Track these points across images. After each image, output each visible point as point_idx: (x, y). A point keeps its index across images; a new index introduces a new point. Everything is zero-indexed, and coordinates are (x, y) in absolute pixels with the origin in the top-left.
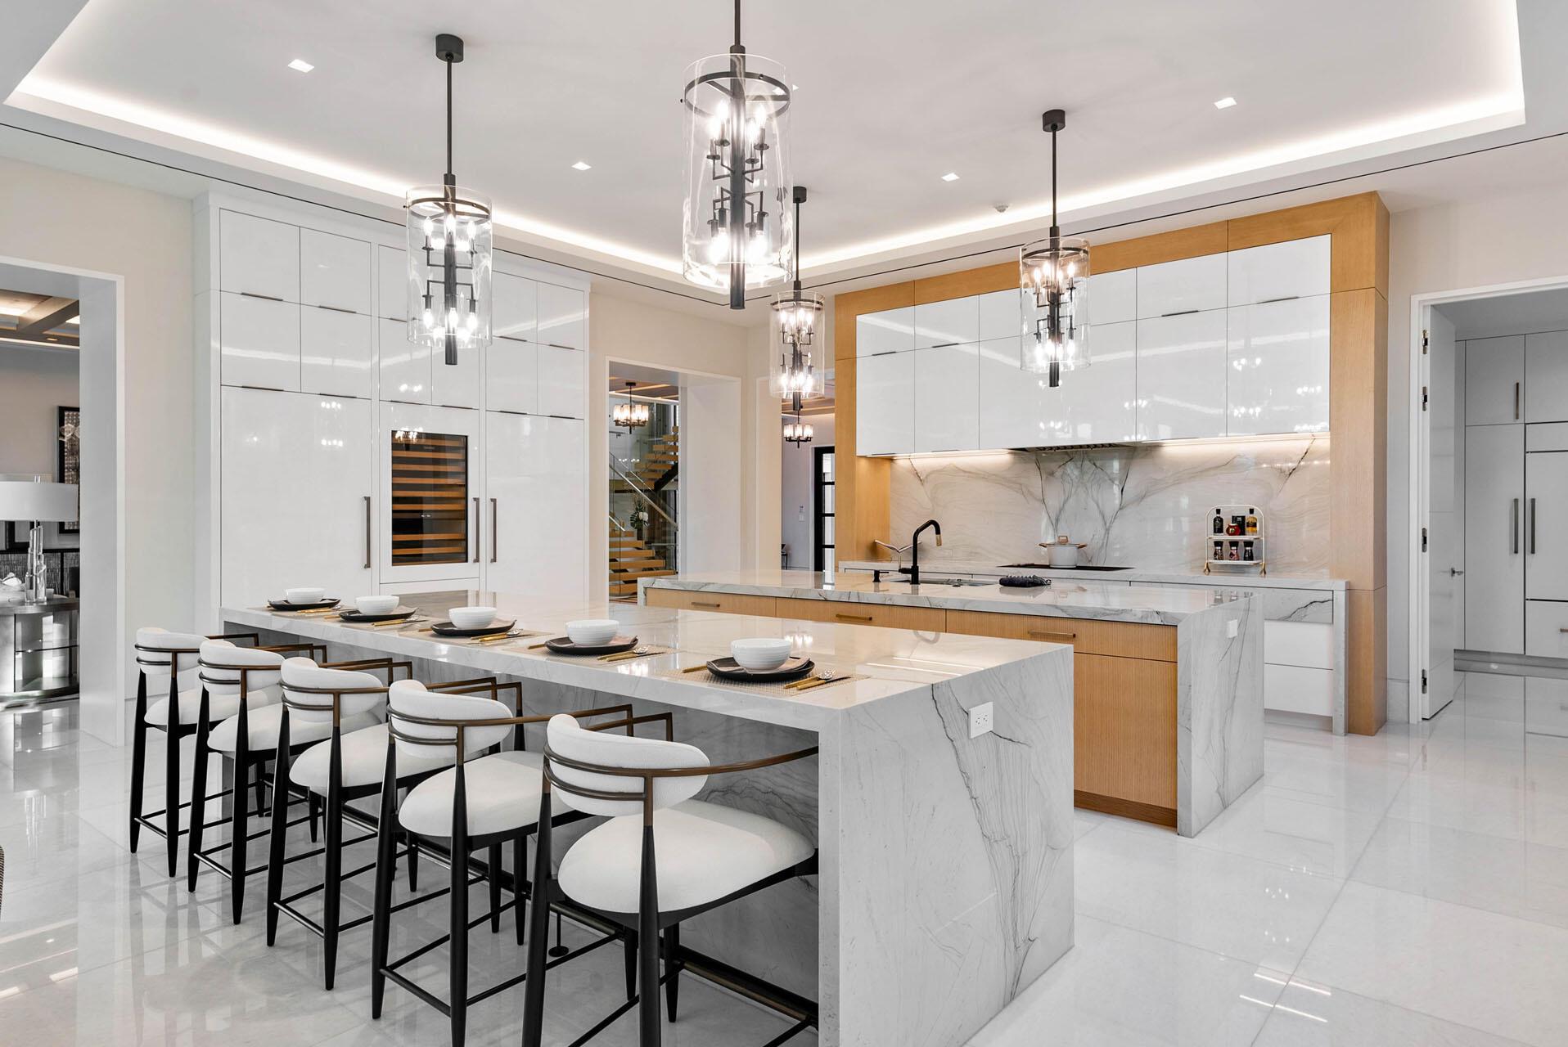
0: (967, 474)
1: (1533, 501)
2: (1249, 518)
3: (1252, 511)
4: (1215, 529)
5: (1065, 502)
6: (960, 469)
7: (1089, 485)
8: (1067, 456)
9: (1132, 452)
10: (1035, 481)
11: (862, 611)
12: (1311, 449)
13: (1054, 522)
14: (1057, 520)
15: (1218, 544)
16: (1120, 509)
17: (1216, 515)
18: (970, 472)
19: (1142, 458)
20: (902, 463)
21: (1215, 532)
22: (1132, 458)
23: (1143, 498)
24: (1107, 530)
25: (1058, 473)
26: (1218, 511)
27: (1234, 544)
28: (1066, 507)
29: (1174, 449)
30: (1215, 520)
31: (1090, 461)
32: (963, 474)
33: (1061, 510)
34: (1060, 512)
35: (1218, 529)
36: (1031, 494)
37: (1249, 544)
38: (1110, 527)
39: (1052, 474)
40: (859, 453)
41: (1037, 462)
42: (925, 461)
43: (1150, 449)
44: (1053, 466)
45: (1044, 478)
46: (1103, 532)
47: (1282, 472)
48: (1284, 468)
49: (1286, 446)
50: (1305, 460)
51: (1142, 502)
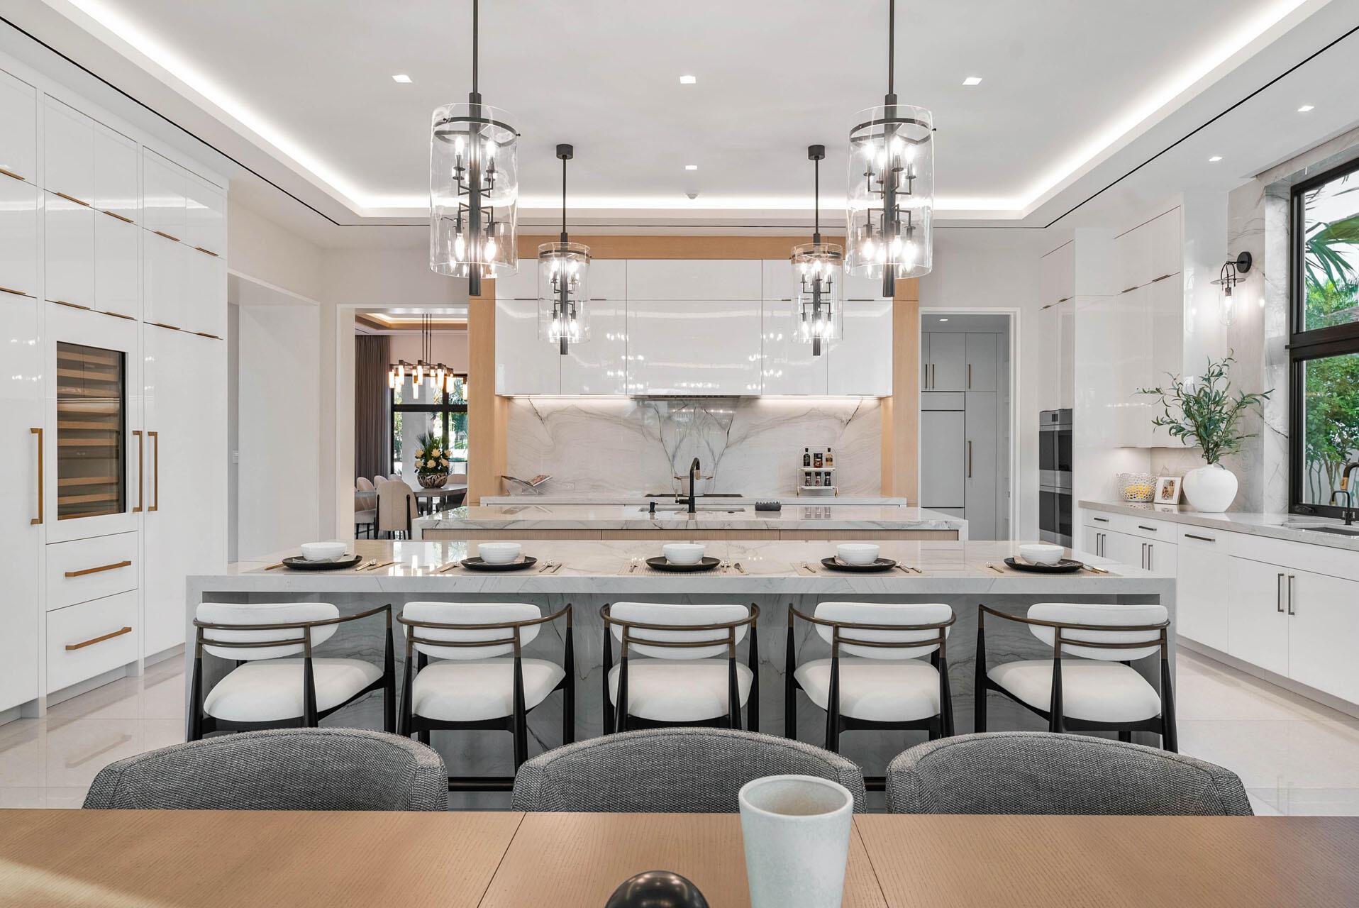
0: (588, 415)
1: (970, 442)
2: (826, 455)
3: (829, 450)
4: (804, 463)
5: (680, 442)
6: (582, 410)
7: (701, 428)
8: (683, 402)
9: (736, 401)
10: (654, 424)
12: (860, 406)
13: (671, 458)
14: (674, 457)
15: (808, 474)
16: (727, 447)
17: (805, 453)
18: (591, 414)
19: (744, 407)
20: (520, 402)
21: (804, 465)
22: (736, 407)
23: (746, 438)
24: (716, 465)
25: (676, 416)
26: (807, 450)
27: (818, 474)
28: (681, 446)
29: (769, 401)
30: (804, 456)
31: (701, 408)
32: (585, 415)
33: (677, 448)
34: (676, 450)
35: (807, 464)
36: (650, 434)
37: (828, 474)
38: (718, 462)
39: (671, 416)
40: (496, 394)
41: (656, 407)
42: (544, 402)
43: (751, 399)
44: (672, 409)
45: (662, 420)
46: (713, 467)
47: (842, 422)
48: (843, 419)
49: (845, 403)
50: (857, 414)
51: (744, 443)
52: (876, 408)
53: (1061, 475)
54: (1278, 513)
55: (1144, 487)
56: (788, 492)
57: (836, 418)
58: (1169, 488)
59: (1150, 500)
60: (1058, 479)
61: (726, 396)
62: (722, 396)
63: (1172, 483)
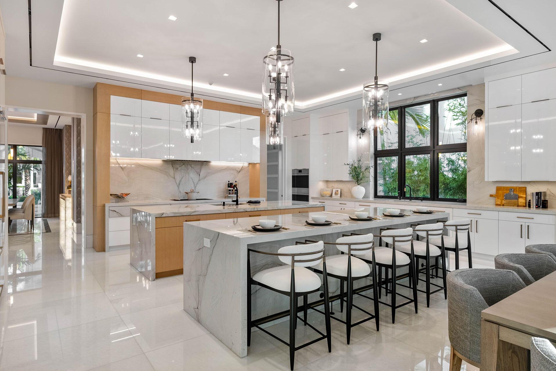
0: (143, 167)
3: (236, 182)
4: (228, 186)
5: (182, 178)
6: (141, 165)
7: (189, 173)
8: (182, 163)
9: (202, 163)
10: (171, 171)
11: (257, 213)
12: (243, 166)
13: (178, 185)
14: (179, 184)
15: (230, 190)
16: (199, 181)
17: (228, 183)
18: (145, 166)
19: (205, 165)
22: (202, 165)
23: (205, 177)
25: (179, 169)
26: (229, 182)
28: (182, 180)
29: (214, 163)
31: (190, 165)
34: (180, 182)
36: (170, 175)
38: (196, 186)
39: (177, 169)
41: (172, 164)
42: (123, 161)
43: (207, 163)
44: (178, 166)
45: (174, 170)
46: (194, 188)
47: (238, 171)
48: (238, 170)
49: (239, 164)
50: (242, 169)
51: (205, 179)
52: (247, 167)
53: (297, 189)
54: (372, 198)
55: (329, 193)
56: (221, 197)
57: (235, 170)
58: (337, 192)
59: (331, 196)
60: (296, 190)
61: (200, 161)
62: (198, 161)
63: (337, 191)
